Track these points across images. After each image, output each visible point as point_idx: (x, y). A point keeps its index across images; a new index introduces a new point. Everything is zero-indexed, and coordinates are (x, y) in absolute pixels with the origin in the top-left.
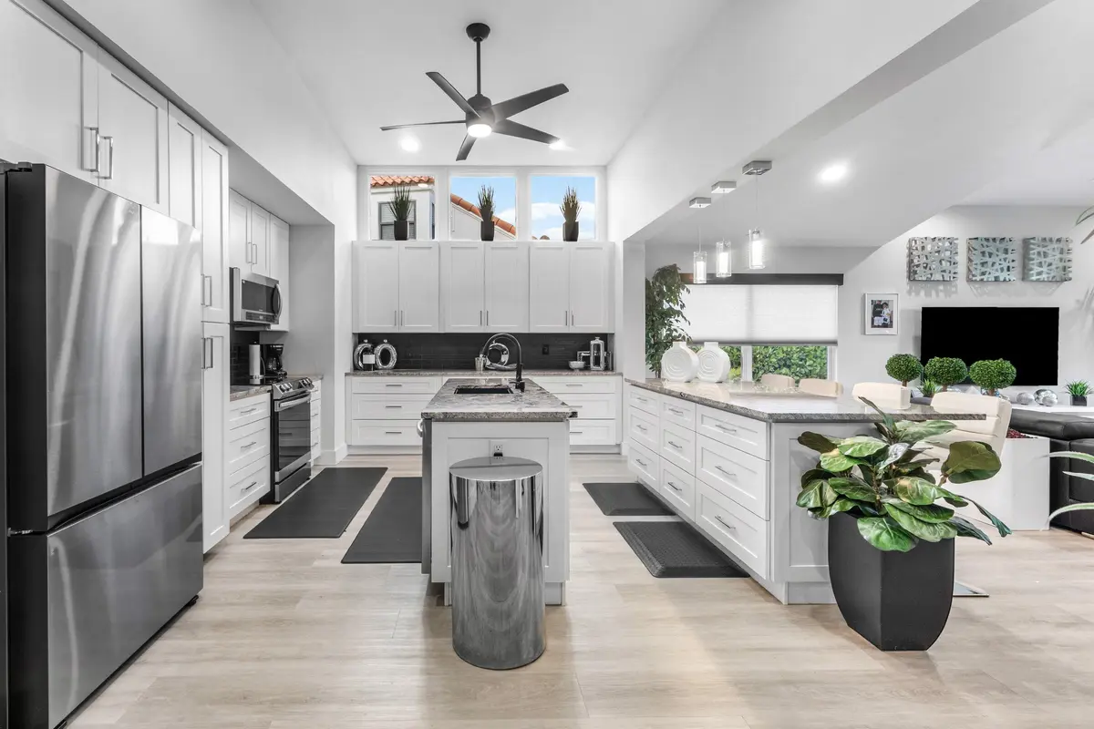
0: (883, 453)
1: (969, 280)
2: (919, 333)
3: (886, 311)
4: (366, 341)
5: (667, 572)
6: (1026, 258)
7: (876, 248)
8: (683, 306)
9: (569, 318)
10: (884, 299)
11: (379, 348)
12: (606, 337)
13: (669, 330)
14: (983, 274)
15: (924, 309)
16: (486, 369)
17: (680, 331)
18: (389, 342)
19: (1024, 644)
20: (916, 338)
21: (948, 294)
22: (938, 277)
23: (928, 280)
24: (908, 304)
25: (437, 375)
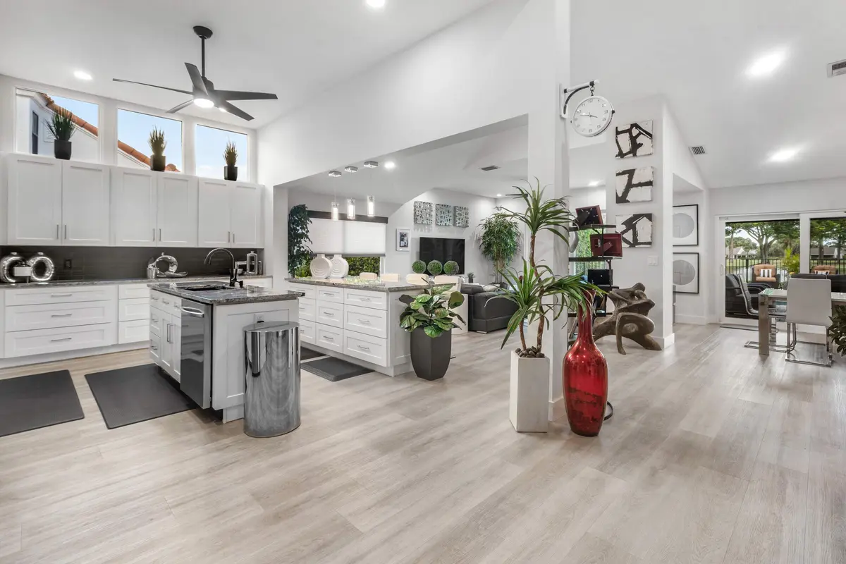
0: (431, 300)
1: (437, 225)
2: (419, 250)
3: (405, 238)
4: (15, 253)
5: (338, 378)
6: (455, 216)
7: (402, 205)
8: (308, 232)
9: (230, 237)
10: (405, 232)
11: (33, 262)
12: (259, 252)
13: (299, 247)
14: (441, 222)
15: (421, 238)
16: (157, 277)
17: (305, 248)
18: (46, 255)
19: (468, 367)
20: (417, 253)
21: (429, 231)
22: (425, 222)
23: (422, 223)
24: (414, 235)
25: (113, 283)
